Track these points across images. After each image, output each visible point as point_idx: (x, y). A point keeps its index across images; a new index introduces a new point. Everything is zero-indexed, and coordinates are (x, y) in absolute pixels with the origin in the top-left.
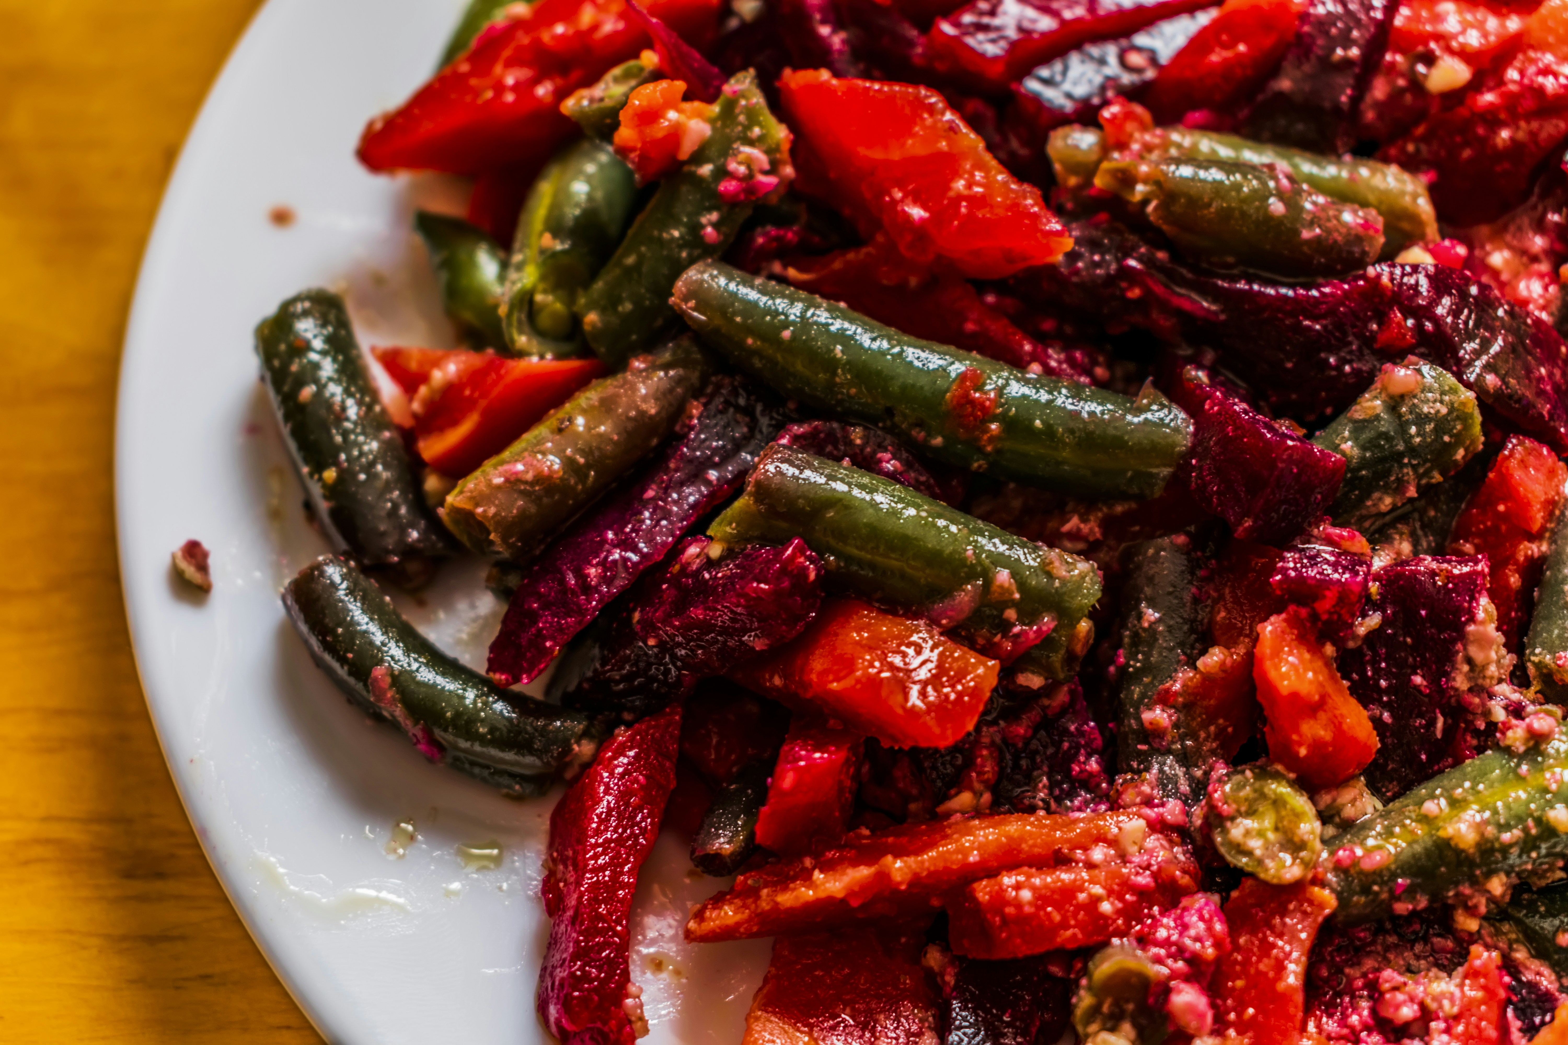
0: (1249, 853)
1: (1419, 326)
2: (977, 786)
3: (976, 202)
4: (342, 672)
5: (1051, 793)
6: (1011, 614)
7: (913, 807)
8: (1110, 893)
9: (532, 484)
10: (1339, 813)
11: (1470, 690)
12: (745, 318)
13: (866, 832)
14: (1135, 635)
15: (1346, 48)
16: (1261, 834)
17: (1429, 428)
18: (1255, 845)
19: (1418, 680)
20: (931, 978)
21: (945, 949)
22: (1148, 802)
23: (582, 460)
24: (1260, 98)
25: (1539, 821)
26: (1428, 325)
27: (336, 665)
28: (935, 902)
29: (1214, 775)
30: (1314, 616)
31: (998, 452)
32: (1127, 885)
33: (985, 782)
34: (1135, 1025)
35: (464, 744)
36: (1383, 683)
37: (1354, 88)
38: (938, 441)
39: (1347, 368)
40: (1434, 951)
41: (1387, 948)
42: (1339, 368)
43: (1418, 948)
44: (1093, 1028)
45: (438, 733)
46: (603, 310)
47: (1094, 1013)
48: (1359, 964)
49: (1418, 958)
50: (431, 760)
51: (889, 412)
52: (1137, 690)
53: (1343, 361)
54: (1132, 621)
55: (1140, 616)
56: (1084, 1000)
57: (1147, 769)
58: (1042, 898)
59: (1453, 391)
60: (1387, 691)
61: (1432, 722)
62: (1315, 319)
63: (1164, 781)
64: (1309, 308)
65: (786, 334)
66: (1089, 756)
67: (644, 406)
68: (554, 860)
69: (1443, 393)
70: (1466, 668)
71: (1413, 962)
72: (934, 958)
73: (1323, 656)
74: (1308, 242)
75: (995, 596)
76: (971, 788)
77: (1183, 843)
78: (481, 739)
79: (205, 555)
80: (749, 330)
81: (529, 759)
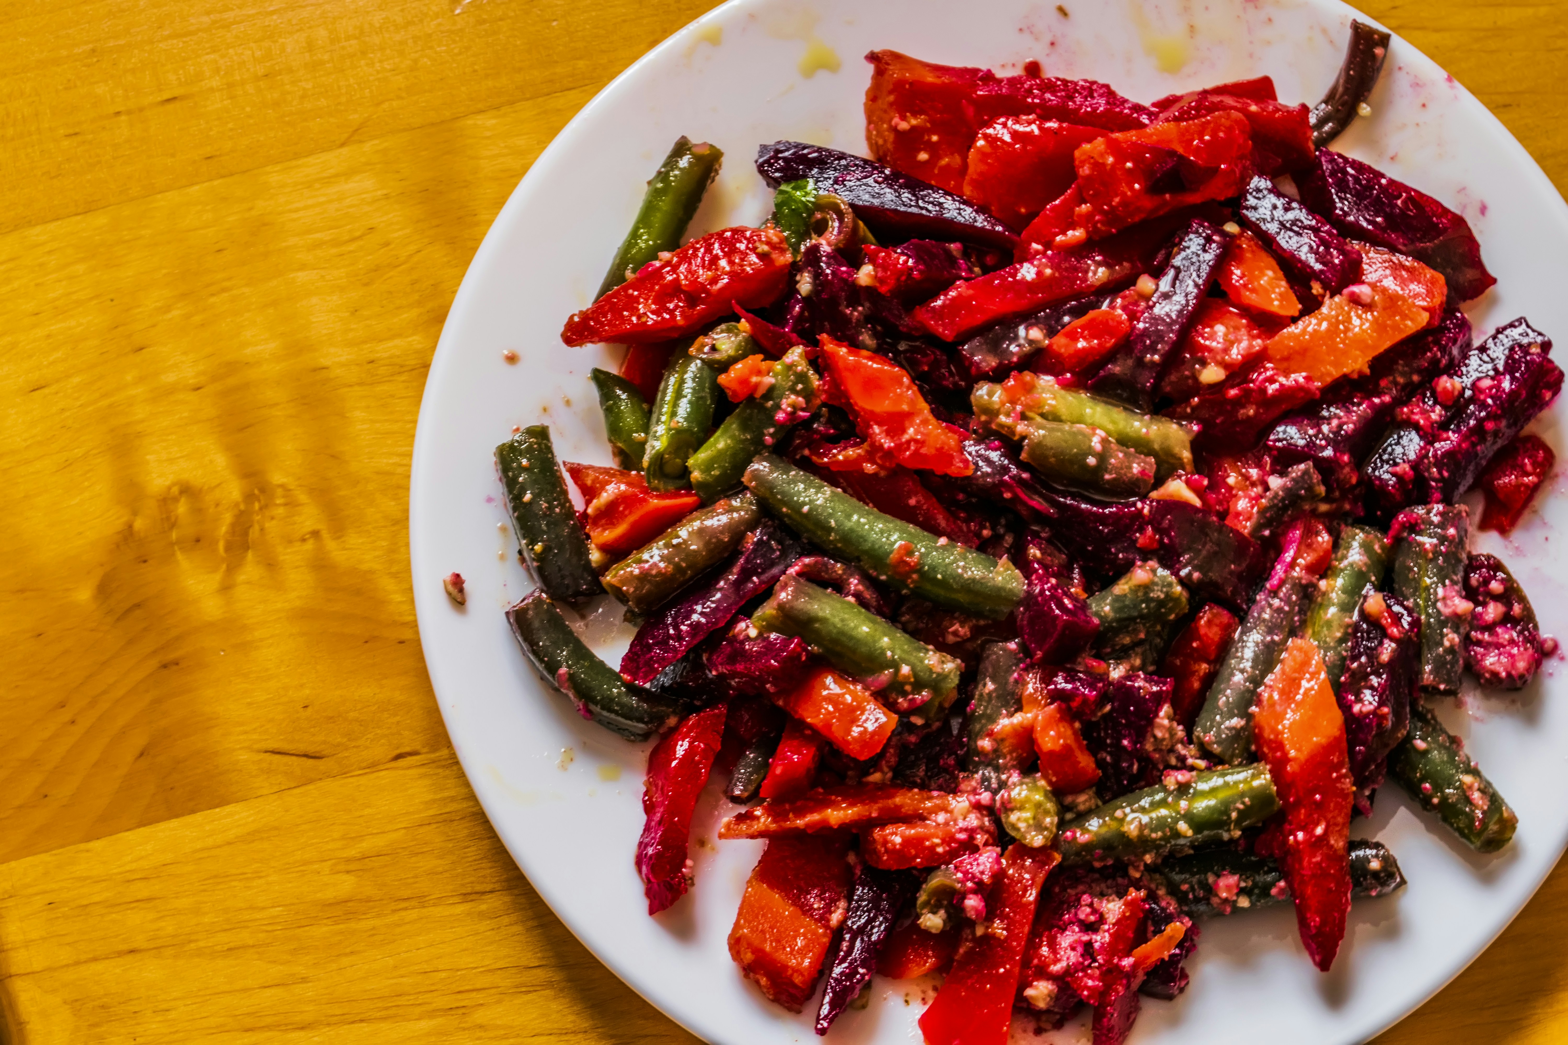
0: (1018, 830)
1: (1161, 539)
2: (886, 769)
3: (920, 443)
4: (541, 667)
5: (926, 774)
6: (908, 688)
7: (850, 773)
8: (942, 843)
9: (656, 576)
10: (1076, 806)
11: (1155, 750)
12: (783, 497)
13: (821, 790)
14: (981, 695)
15: (1152, 355)
16: (1026, 820)
17: (1152, 605)
18: (1022, 826)
19: (1125, 742)
20: (849, 869)
21: (857, 855)
22: (974, 792)
23: (684, 565)
24: (1102, 373)
25: (1171, 829)
26: (1166, 540)
27: (537, 664)
28: (854, 831)
29: (1011, 780)
30: (1069, 708)
31: (916, 587)
32: (952, 838)
33: (889, 767)
34: (946, 912)
35: (605, 713)
36: (1108, 741)
37: (1154, 379)
38: (883, 577)
39: (1121, 556)
40: (1117, 885)
41: (1093, 881)
42: (1117, 555)
43: (1109, 882)
44: (924, 911)
45: (592, 707)
46: (703, 472)
47: (926, 904)
48: (1076, 887)
49: (1108, 887)
50: (585, 718)
51: (859, 559)
52: (978, 726)
53: (1119, 551)
54: (980, 687)
55: (985, 685)
56: (922, 897)
57: (977, 772)
58: (907, 842)
59: (1170, 585)
60: (1111, 745)
61: (1132, 765)
62: (1105, 525)
63: (985, 779)
64: (1103, 519)
65: (806, 509)
66: (949, 755)
67: (722, 537)
68: (650, 783)
69: (1163, 586)
70: (1152, 740)
71: (1105, 890)
72: (852, 858)
73: (1072, 728)
74: (1108, 481)
75: (900, 679)
76: (881, 771)
77: (988, 816)
78: (616, 713)
79: (462, 582)
80: (785, 504)
81: (641, 725)
